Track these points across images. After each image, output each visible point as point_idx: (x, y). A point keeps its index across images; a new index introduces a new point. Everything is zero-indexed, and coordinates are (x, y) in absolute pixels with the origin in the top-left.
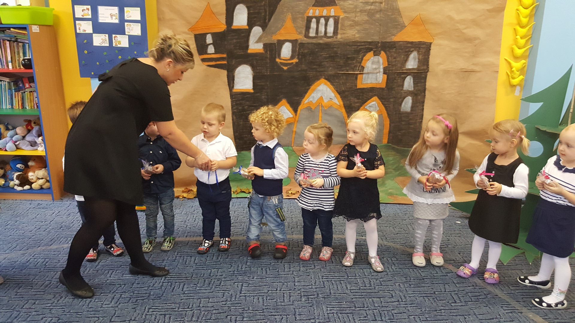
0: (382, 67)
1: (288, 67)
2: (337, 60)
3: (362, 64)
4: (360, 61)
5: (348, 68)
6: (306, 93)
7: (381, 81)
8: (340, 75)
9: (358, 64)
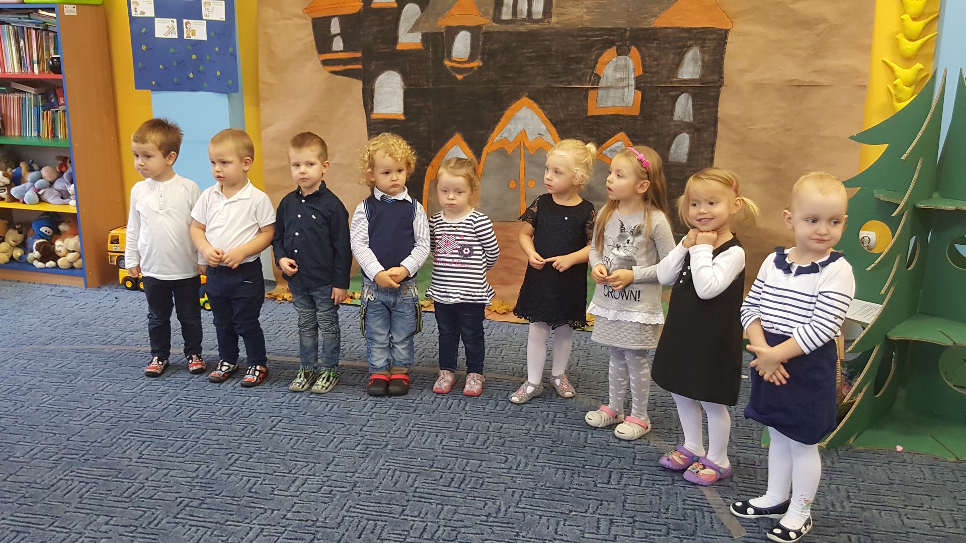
0: (633, 76)
1: (465, 74)
2: (551, 63)
3: (596, 71)
4: (593, 65)
5: (570, 78)
6: (496, 122)
7: (632, 102)
8: (555, 90)
9: (588, 70)
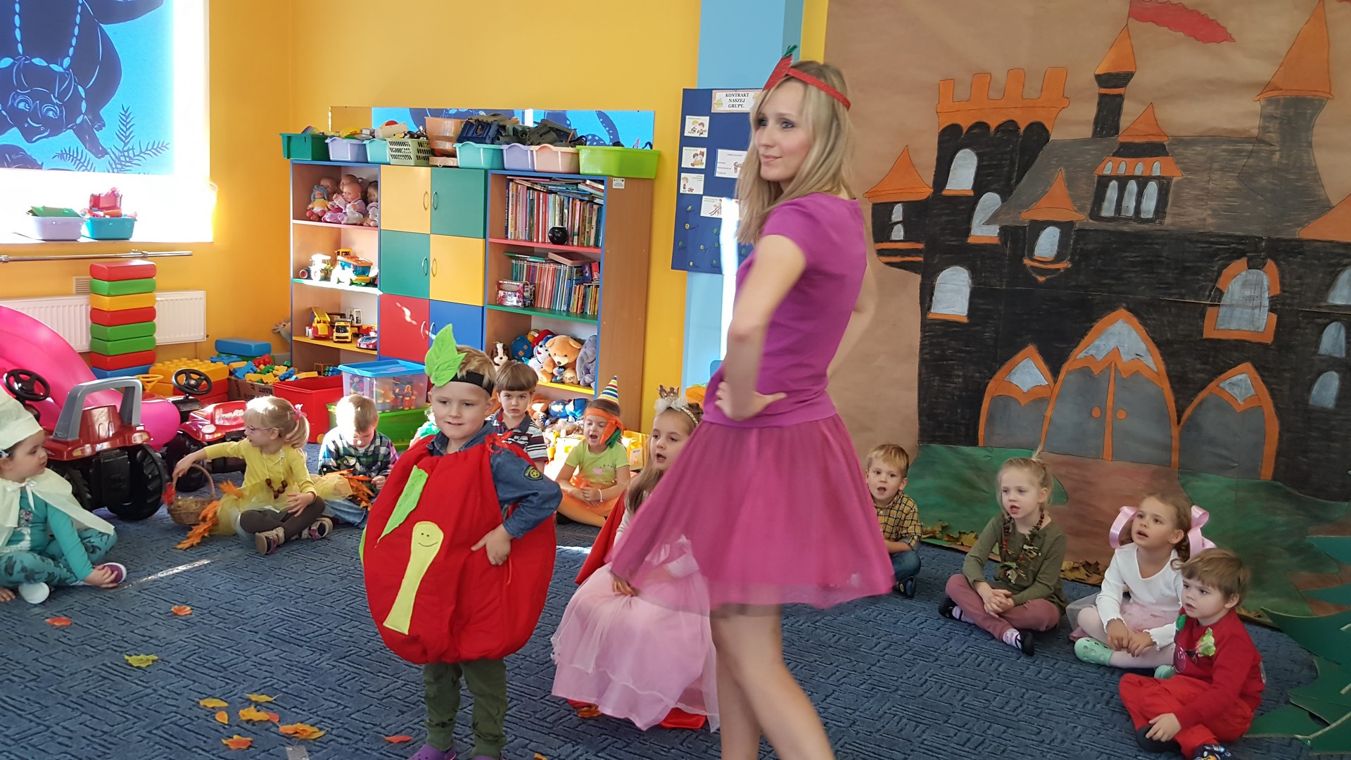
0: (1266, 295)
1: (1048, 277)
2: (1160, 271)
3: (1218, 285)
4: (1214, 277)
5: (1183, 291)
6: (1083, 336)
7: (1263, 327)
8: (1163, 303)
9: (1208, 283)
